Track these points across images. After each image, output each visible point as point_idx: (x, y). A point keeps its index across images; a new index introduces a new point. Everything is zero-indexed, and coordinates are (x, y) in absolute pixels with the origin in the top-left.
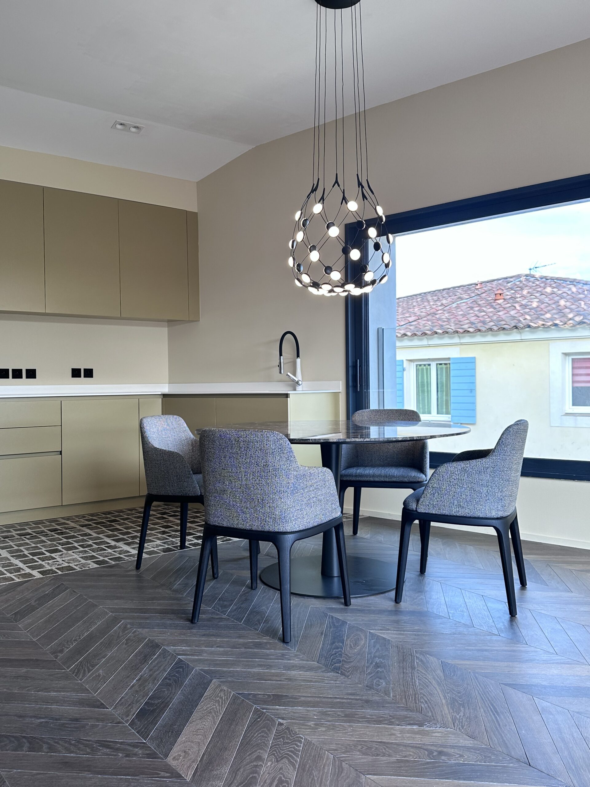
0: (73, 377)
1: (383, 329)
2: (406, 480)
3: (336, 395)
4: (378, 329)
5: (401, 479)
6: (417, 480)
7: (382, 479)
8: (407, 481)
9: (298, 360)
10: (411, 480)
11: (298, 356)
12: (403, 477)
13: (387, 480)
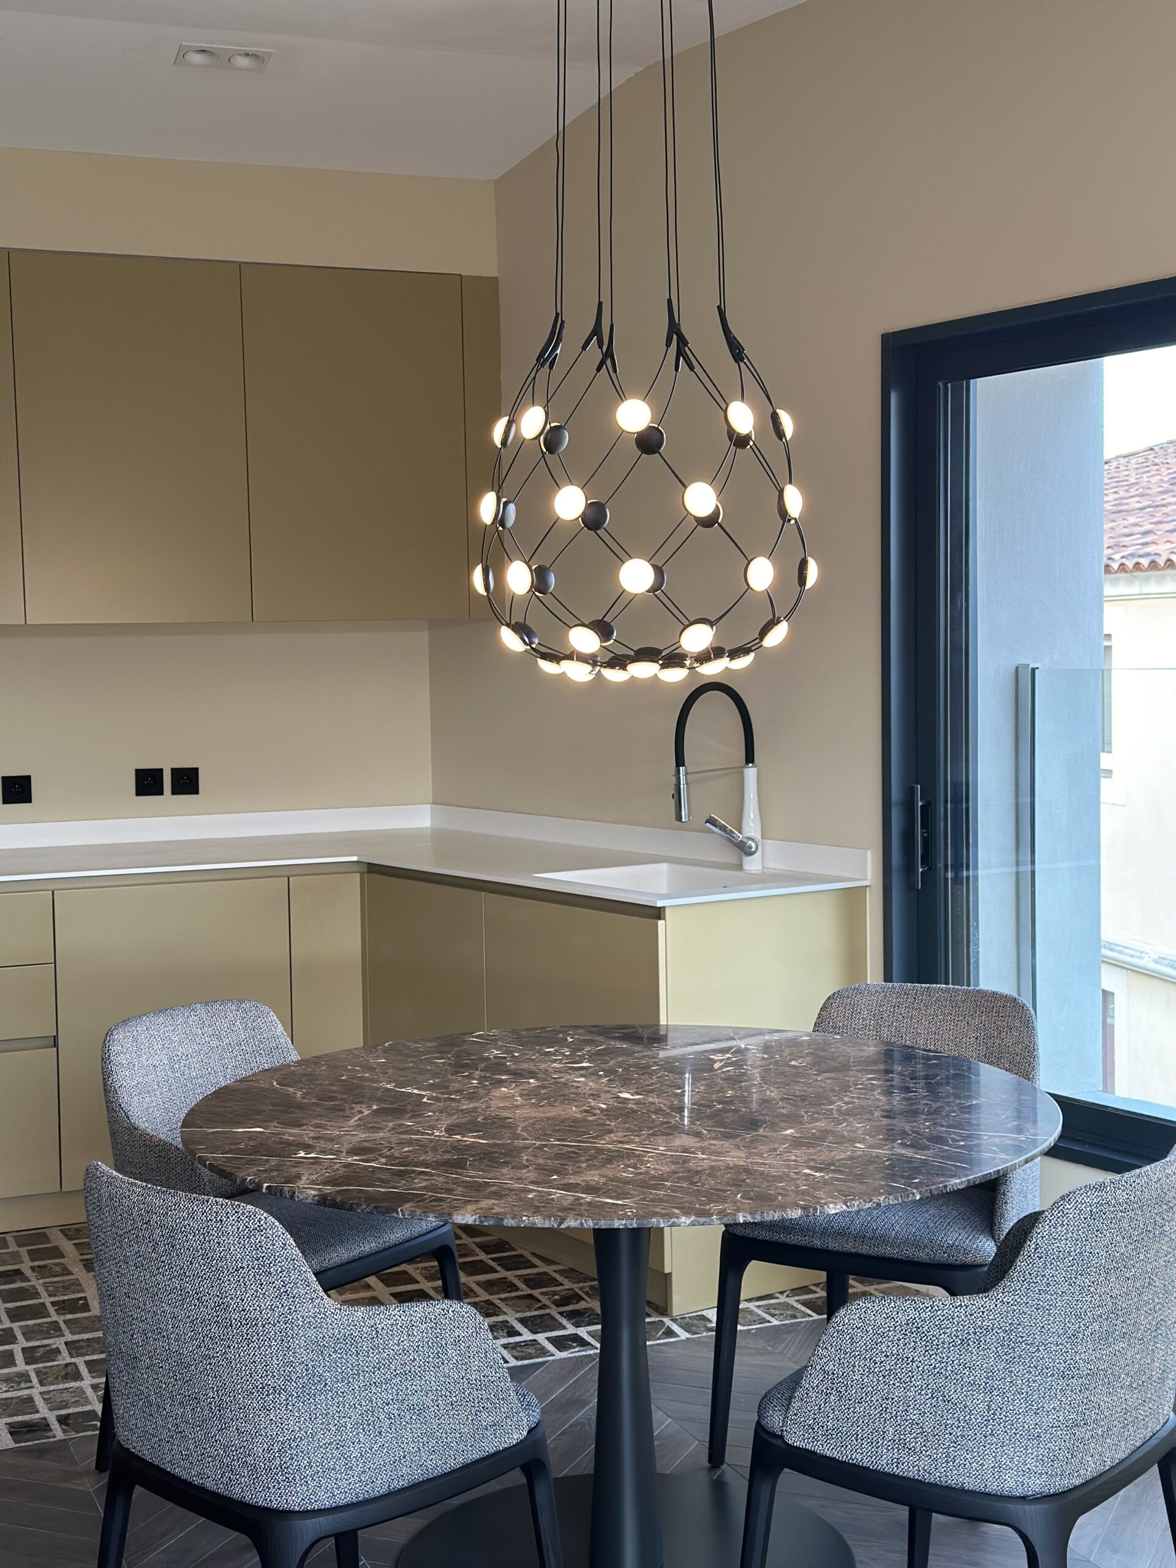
0: (138, 794)
1: (1033, 670)
2: (922, 1255)
3: (852, 898)
4: (1017, 668)
5: (909, 1253)
6: (961, 1258)
7: (850, 1247)
8: (928, 1261)
9: (751, 773)
10: (942, 1257)
11: (750, 758)
12: (916, 1245)
13: (864, 1249)
